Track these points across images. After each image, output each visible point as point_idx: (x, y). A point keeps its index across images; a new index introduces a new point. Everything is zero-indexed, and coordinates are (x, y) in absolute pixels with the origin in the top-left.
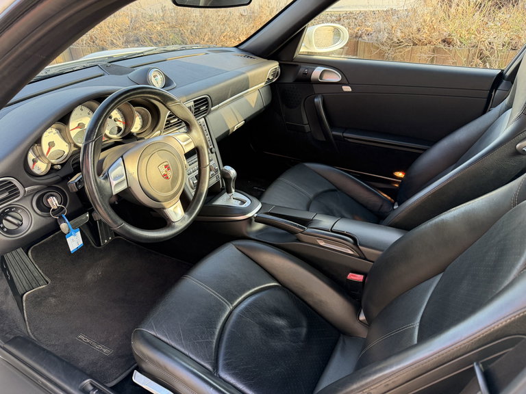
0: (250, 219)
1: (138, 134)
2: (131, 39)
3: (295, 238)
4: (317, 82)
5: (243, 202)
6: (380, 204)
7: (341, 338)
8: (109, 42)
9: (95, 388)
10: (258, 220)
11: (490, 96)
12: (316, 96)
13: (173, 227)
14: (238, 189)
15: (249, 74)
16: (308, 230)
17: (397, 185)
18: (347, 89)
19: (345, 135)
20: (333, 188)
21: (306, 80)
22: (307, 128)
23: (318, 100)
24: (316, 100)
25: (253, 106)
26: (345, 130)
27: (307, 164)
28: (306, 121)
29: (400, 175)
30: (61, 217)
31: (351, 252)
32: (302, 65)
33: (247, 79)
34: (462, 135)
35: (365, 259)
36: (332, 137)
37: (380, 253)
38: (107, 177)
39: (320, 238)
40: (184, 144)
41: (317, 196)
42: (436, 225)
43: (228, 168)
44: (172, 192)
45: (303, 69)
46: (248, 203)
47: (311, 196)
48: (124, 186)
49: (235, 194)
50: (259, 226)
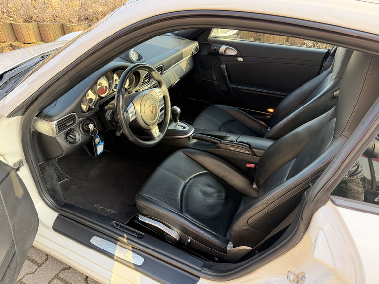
0: (189, 137)
1: (128, 88)
2: (83, 18)
3: (216, 147)
4: (222, 55)
5: (184, 128)
6: (260, 128)
7: (243, 198)
8: (67, 20)
9: (118, 225)
10: (194, 137)
11: (322, 64)
12: (222, 63)
13: (155, 140)
14: (181, 120)
15: (183, 50)
16: (224, 141)
17: (269, 117)
18: (240, 59)
19: (239, 87)
20: (232, 119)
21: (216, 53)
22: (216, 83)
23: (223, 66)
24: (222, 66)
25: (184, 70)
26: (239, 84)
27: (216, 105)
28: (215, 79)
29: (271, 110)
30: (95, 135)
31: (248, 153)
32: (213, 44)
33: (182, 54)
34: (306, 87)
35: (256, 156)
36: (231, 89)
37: (263, 152)
38: (127, 112)
39: (230, 146)
40: (159, 94)
41: (224, 124)
42: (294, 134)
43: (175, 108)
44: (155, 121)
45: (214, 47)
46: (187, 128)
47: (220, 124)
48: (134, 118)
49: (179, 123)
50: (195, 141)
